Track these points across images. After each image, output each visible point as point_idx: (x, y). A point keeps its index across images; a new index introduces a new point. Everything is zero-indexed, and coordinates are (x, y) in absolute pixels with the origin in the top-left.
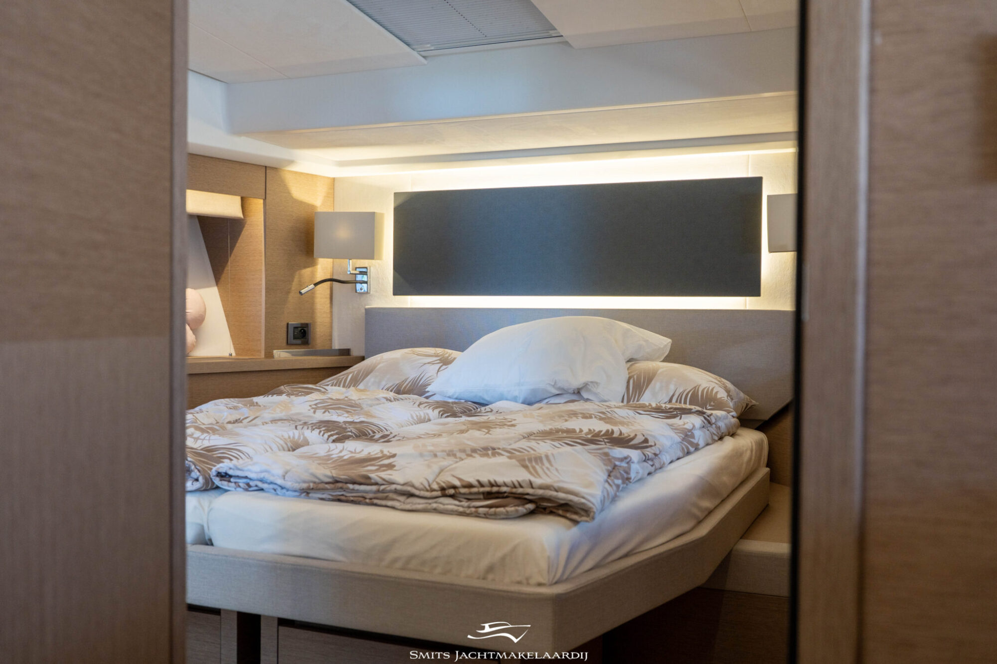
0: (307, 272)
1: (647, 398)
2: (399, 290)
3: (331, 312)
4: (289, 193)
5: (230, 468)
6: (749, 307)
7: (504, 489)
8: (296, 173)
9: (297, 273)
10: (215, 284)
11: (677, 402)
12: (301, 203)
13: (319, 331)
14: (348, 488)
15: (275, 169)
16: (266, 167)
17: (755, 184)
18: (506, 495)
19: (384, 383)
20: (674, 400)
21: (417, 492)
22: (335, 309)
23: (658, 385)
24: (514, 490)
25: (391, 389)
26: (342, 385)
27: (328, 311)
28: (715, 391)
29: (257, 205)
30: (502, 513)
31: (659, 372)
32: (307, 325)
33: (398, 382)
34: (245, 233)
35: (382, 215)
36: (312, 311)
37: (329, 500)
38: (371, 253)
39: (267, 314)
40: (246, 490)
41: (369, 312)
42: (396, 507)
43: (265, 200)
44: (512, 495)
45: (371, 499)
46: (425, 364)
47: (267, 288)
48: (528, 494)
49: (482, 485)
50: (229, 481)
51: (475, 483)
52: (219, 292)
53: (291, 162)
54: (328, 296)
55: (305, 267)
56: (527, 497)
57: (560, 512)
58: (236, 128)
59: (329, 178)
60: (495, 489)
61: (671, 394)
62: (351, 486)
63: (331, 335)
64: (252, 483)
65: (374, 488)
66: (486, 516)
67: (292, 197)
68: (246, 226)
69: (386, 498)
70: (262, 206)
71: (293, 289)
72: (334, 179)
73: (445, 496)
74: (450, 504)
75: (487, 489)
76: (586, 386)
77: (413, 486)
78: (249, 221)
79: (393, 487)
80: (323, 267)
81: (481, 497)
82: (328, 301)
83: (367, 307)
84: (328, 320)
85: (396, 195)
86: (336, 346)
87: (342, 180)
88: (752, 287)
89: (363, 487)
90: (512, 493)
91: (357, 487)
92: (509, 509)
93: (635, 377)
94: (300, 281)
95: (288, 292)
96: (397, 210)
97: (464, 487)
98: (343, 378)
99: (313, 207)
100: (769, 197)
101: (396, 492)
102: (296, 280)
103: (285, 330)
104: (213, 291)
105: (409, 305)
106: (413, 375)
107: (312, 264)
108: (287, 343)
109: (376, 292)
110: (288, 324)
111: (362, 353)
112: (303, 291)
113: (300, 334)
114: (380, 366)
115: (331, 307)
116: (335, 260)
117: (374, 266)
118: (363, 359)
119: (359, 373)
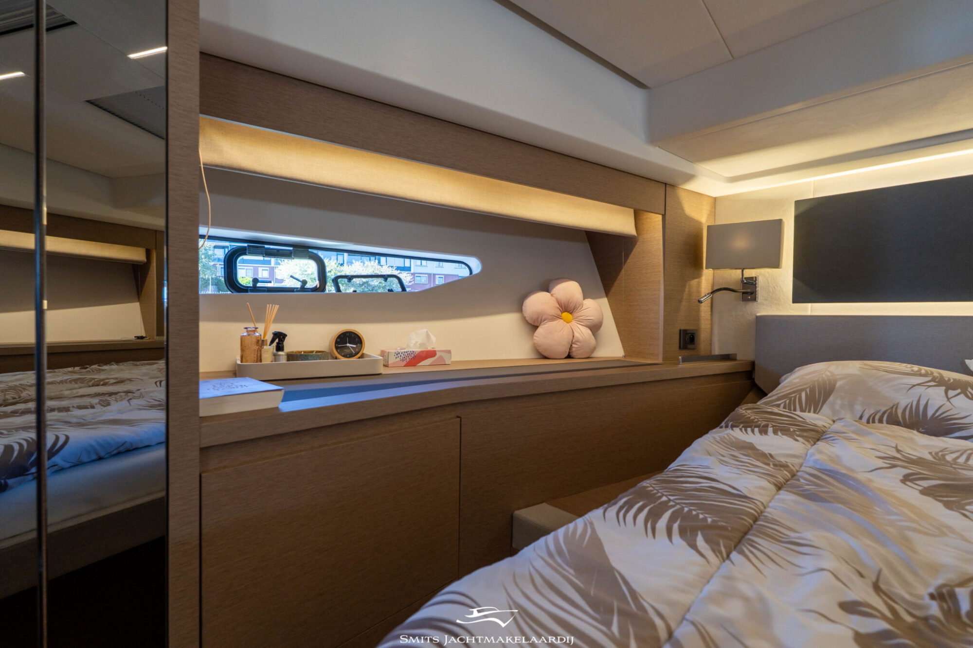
0: (694, 282)
2: (799, 298)
3: (712, 319)
4: (682, 209)
8: (691, 191)
9: (688, 283)
10: (603, 293)
12: (692, 220)
13: (703, 336)
15: (673, 186)
16: (666, 184)
19: (859, 409)
22: (716, 317)
25: (877, 417)
26: (807, 411)
27: (709, 318)
29: (655, 220)
32: (694, 333)
33: (884, 409)
36: (697, 319)
39: (666, 321)
43: (664, 216)
46: (914, 386)
47: (665, 298)
52: (609, 302)
53: (690, 177)
55: (694, 278)
58: (653, 137)
59: (711, 197)
63: (711, 340)
67: (685, 214)
70: (661, 223)
71: (684, 298)
72: (715, 199)
80: (707, 278)
82: (709, 309)
83: (758, 314)
84: (709, 326)
85: (798, 203)
86: (717, 351)
87: (724, 198)
94: (690, 291)
95: (681, 301)
96: (797, 218)
98: (795, 397)
99: (699, 223)
102: (687, 290)
103: (678, 336)
104: (604, 301)
105: (809, 313)
106: (904, 401)
107: (699, 276)
108: (680, 348)
109: (766, 300)
110: (680, 330)
111: (750, 357)
112: (702, 299)
113: (688, 339)
114: (839, 384)
115: (712, 315)
116: (716, 271)
117: (762, 275)
118: (753, 364)
119: (812, 390)
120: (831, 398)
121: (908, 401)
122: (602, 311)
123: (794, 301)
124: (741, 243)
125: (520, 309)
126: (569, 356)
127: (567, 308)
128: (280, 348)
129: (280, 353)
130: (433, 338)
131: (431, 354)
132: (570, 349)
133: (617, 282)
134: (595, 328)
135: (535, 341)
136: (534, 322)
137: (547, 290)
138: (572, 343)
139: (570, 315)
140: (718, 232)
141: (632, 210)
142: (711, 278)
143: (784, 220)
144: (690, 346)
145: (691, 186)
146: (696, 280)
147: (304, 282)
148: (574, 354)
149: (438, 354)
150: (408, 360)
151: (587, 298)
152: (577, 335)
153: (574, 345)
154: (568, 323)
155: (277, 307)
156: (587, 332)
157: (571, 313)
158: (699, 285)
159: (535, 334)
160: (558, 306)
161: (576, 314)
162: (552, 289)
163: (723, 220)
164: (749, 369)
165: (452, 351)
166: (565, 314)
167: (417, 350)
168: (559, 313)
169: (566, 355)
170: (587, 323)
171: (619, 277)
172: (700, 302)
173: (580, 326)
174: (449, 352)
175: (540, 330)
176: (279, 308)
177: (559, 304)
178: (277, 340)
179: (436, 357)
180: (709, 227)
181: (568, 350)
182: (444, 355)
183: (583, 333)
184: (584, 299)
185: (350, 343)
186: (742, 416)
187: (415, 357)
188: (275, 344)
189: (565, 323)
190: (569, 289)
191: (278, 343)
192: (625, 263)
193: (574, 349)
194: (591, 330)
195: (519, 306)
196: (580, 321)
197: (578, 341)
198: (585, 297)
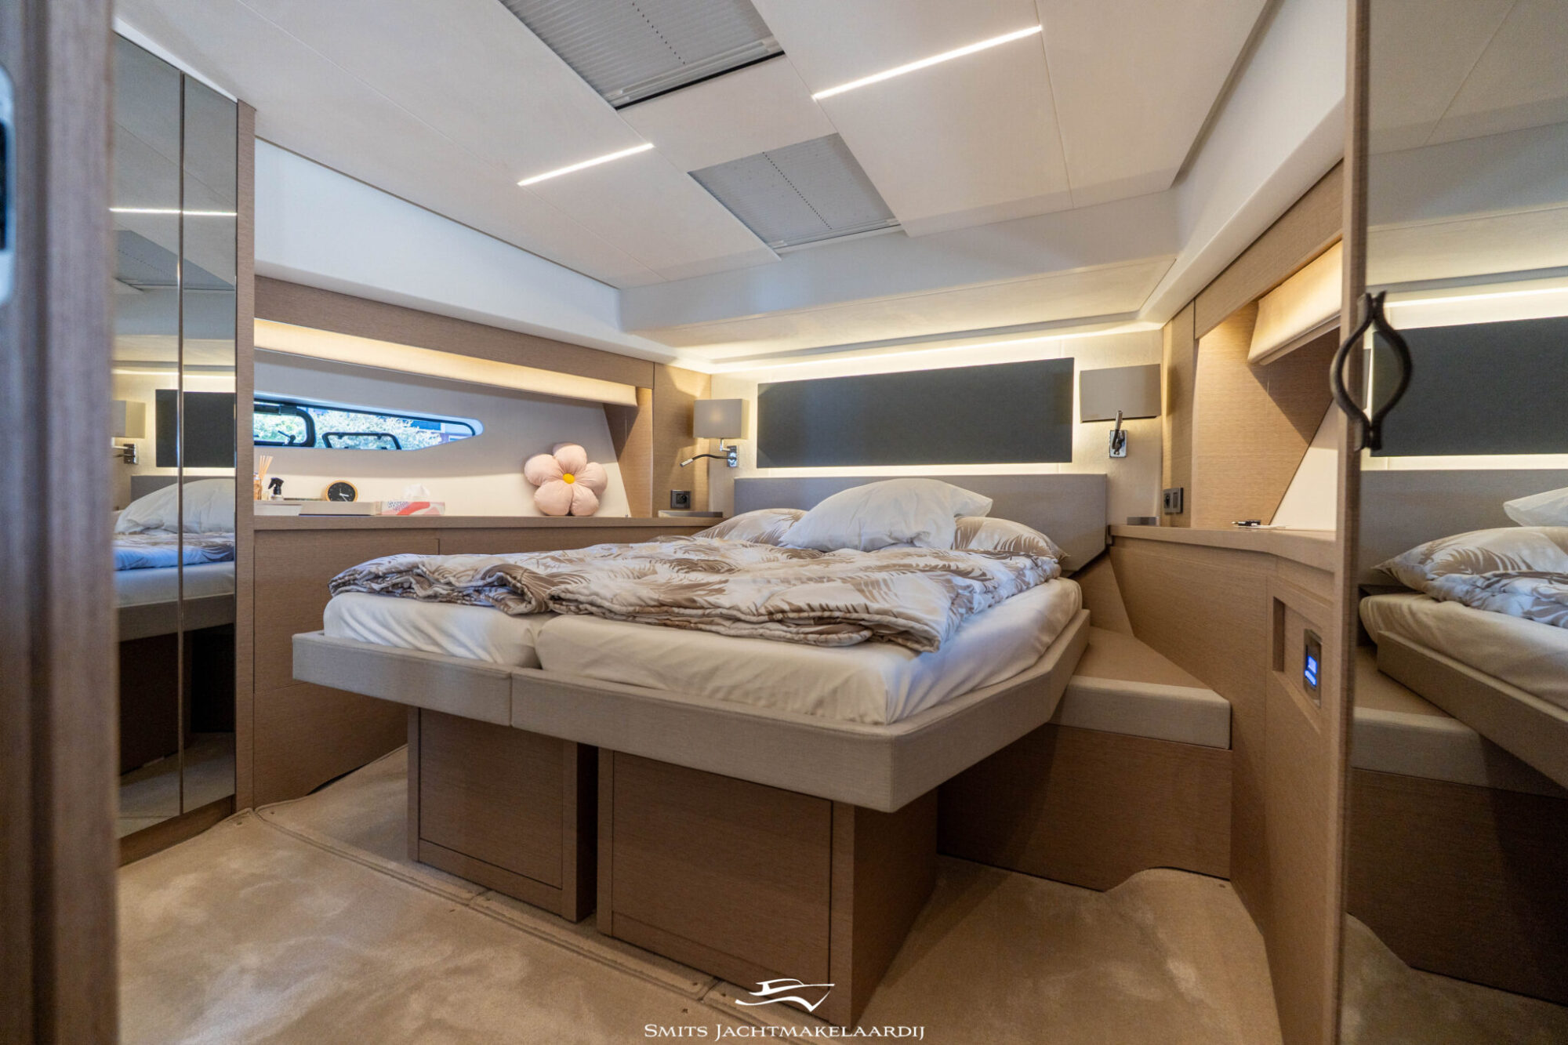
0: (687, 450)
1: (976, 544)
2: (761, 464)
3: (708, 483)
4: (673, 385)
5: (564, 592)
6: (1061, 472)
7: (837, 614)
8: (679, 369)
9: (680, 450)
10: (616, 459)
11: (1003, 546)
12: (684, 393)
13: (699, 497)
14: (673, 612)
15: (662, 365)
16: (654, 363)
17: (1070, 362)
18: (838, 620)
20: (999, 548)
21: (743, 617)
22: (711, 480)
23: (983, 535)
24: (848, 615)
26: (709, 536)
27: (705, 482)
28: (1036, 540)
29: (648, 394)
30: (833, 641)
31: (985, 523)
32: (688, 493)
33: (756, 534)
34: (639, 418)
35: (748, 402)
36: (692, 482)
37: (655, 624)
38: (738, 432)
39: (655, 482)
40: (577, 613)
41: (737, 482)
42: (721, 632)
43: (653, 389)
44: (845, 621)
45: (695, 623)
46: (780, 520)
47: (654, 463)
48: (863, 620)
49: (812, 609)
50: (562, 605)
51: (806, 607)
52: (620, 466)
53: (674, 359)
54: (706, 470)
55: (687, 446)
56: (862, 623)
57: (900, 641)
58: (628, 326)
59: (706, 374)
60: (827, 614)
62: (676, 610)
63: (707, 500)
65: (700, 612)
66: (816, 644)
67: (676, 389)
68: (639, 412)
69: (711, 623)
70: (652, 397)
71: (676, 461)
72: (711, 376)
73: (772, 621)
74: (777, 629)
75: (818, 614)
76: (918, 536)
77: (739, 610)
78: (642, 408)
79: (719, 611)
80: (702, 445)
81: (812, 622)
82: (706, 474)
83: (736, 478)
84: (705, 489)
85: (760, 386)
86: (712, 509)
87: (717, 376)
88: (1065, 455)
89: (688, 611)
90: (845, 618)
91: (682, 611)
92: (841, 636)
93: (963, 528)
94: (682, 455)
95: (672, 465)
96: (760, 398)
97: (793, 611)
98: (710, 532)
99: (693, 396)
100: (1082, 373)
101: (722, 616)
102: (678, 454)
103: (670, 495)
104: (616, 465)
105: (769, 476)
107: (692, 441)
108: (672, 506)
109: (742, 466)
110: (672, 492)
112: (684, 464)
113: (684, 500)
114: (742, 522)
115: (707, 479)
116: (708, 440)
117: (738, 443)
121: (768, 529)
122: (609, 474)
123: (759, 466)
124: (716, 417)
125: (522, 471)
126: (570, 514)
127: (568, 471)
128: (277, 491)
129: (277, 496)
130: (427, 492)
131: (426, 505)
132: (570, 507)
134: (599, 490)
135: (536, 499)
136: (535, 482)
137: (552, 453)
138: (572, 501)
139: (572, 476)
140: (711, 406)
141: (633, 387)
143: (751, 398)
144: (685, 506)
145: (680, 365)
146: (689, 448)
147: (293, 438)
148: (574, 512)
149: (432, 506)
150: (401, 510)
151: (593, 461)
152: (577, 494)
153: (574, 504)
154: (569, 483)
155: (271, 458)
156: (589, 493)
157: (573, 475)
159: (536, 493)
160: (559, 467)
161: (577, 476)
162: (556, 452)
165: (446, 504)
166: (568, 476)
167: (411, 500)
168: (560, 474)
169: (567, 512)
170: (589, 484)
173: (581, 487)
174: (443, 504)
175: (540, 489)
176: (273, 461)
177: (561, 466)
178: (275, 485)
179: (430, 508)
181: (568, 509)
182: (439, 507)
183: (583, 493)
184: (588, 462)
185: (343, 493)
187: (408, 508)
188: (273, 488)
189: (566, 484)
190: (573, 453)
191: (276, 488)
192: (630, 428)
193: (574, 507)
194: (593, 491)
195: (521, 468)
196: (581, 482)
197: (576, 500)
198: (589, 460)
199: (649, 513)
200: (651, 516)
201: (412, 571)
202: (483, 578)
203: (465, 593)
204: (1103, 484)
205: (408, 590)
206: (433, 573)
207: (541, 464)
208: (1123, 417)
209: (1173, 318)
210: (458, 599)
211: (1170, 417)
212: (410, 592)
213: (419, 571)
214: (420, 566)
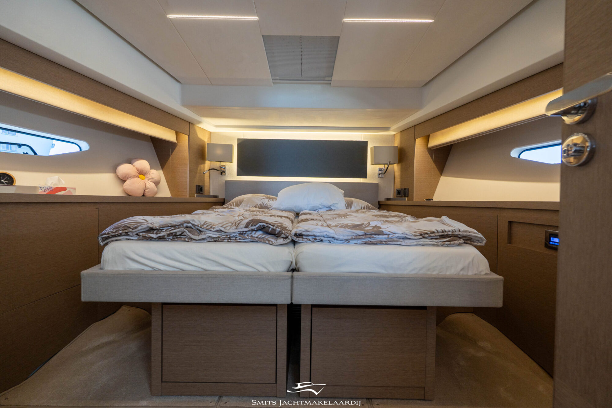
0: (202, 166)
1: (353, 208)
2: (239, 174)
3: (210, 182)
4: (197, 135)
5: (303, 231)
6: (362, 182)
7: (450, 233)
8: (198, 127)
9: (199, 166)
10: (161, 169)
11: (363, 209)
12: (201, 140)
13: (206, 189)
14: (373, 237)
15: (192, 124)
16: (189, 123)
17: (365, 143)
18: (450, 235)
20: (362, 208)
21: (408, 237)
23: (355, 204)
24: (454, 233)
29: (185, 138)
30: (456, 244)
31: (353, 200)
32: (202, 186)
33: (254, 205)
34: (177, 149)
36: (203, 181)
37: (362, 244)
39: (190, 181)
40: (313, 242)
41: (227, 182)
42: (402, 244)
43: (189, 136)
44: (453, 236)
45: (385, 242)
46: (262, 199)
47: (189, 171)
48: (460, 235)
49: (438, 232)
51: (436, 231)
52: (163, 172)
53: (199, 122)
54: (209, 176)
55: (202, 164)
56: (459, 236)
57: (469, 242)
58: (185, 104)
59: (209, 132)
60: (446, 233)
61: (361, 207)
62: (375, 236)
63: (209, 191)
64: (317, 238)
65: (386, 236)
66: (447, 246)
67: (198, 137)
68: (178, 146)
69: (393, 241)
70: (188, 139)
71: (198, 171)
72: (211, 133)
73: (424, 238)
74: (427, 241)
75: (440, 234)
76: (333, 205)
77: (406, 234)
78: (178, 144)
79: (397, 235)
80: (207, 165)
81: (439, 237)
82: (209, 178)
83: (226, 180)
84: (208, 185)
85: (238, 139)
86: (212, 194)
87: (214, 133)
88: (364, 176)
89: (380, 236)
90: (453, 235)
91: (377, 236)
92: (456, 242)
95: (196, 173)
96: (238, 145)
97: (431, 233)
98: (233, 203)
99: (204, 141)
100: (371, 147)
101: (400, 238)
102: (199, 168)
103: (195, 187)
104: (161, 172)
105: (242, 180)
106: (259, 203)
107: (204, 163)
108: (196, 192)
109: (229, 175)
110: (196, 185)
111: (224, 197)
112: (205, 172)
113: (200, 189)
114: (245, 199)
115: (210, 180)
116: (211, 162)
117: (227, 165)
118: (224, 199)
119: (237, 202)
120: (242, 204)
121: (260, 203)
122: (160, 176)
123: (237, 175)
124: (219, 152)
126: (143, 195)
127: (142, 173)
131: (64, 189)
133: (167, 163)
134: (157, 183)
135: (124, 188)
136: (124, 178)
137: (131, 163)
138: (145, 189)
139: (143, 176)
140: (212, 146)
141: (175, 132)
142: (209, 165)
143: (233, 145)
144: (201, 192)
145: (200, 126)
146: (203, 165)
148: (146, 194)
149: (68, 190)
150: (48, 191)
151: (152, 169)
152: (148, 185)
153: (146, 190)
154: (143, 180)
156: (153, 185)
157: (144, 175)
158: (204, 167)
159: (124, 184)
160: (137, 171)
161: (147, 176)
162: (134, 162)
163: (214, 141)
164: (222, 201)
165: (76, 189)
166: (141, 176)
167: (53, 186)
168: (138, 175)
169: (142, 195)
170: (152, 180)
171: (168, 161)
172: (204, 173)
173: (149, 182)
174: (75, 189)
175: (127, 182)
177: (138, 171)
180: (207, 143)
181: (143, 193)
182: (71, 190)
183: (151, 185)
184: (151, 169)
185: (5, 179)
186: (214, 207)
187: (52, 190)
189: (141, 180)
190: (143, 164)
192: (172, 154)
193: (146, 192)
194: (155, 184)
195: (114, 170)
196: (149, 179)
197: (148, 189)
198: (151, 168)
199: (187, 196)
200: (188, 196)
201: (182, 225)
202: (247, 226)
203: (231, 236)
204: (377, 185)
205: (179, 237)
206: (203, 225)
207: (124, 169)
208: (391, 163)
209: (401, 132)
210: (224, 239)
211: (400, 164)
212: (180, 238)
213: (190, 225)
214: (191, 222)
